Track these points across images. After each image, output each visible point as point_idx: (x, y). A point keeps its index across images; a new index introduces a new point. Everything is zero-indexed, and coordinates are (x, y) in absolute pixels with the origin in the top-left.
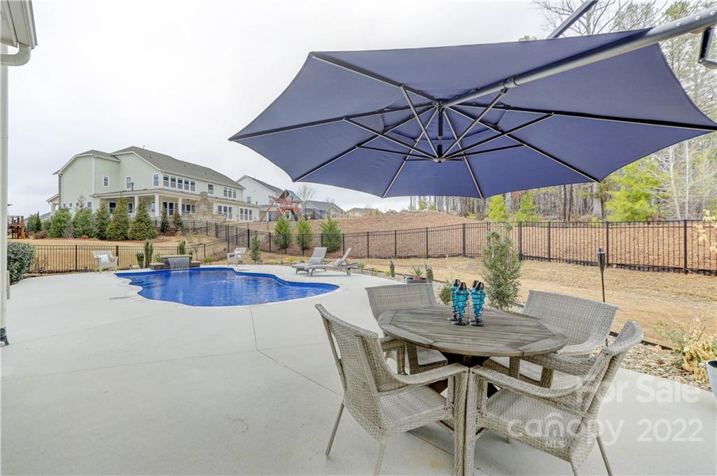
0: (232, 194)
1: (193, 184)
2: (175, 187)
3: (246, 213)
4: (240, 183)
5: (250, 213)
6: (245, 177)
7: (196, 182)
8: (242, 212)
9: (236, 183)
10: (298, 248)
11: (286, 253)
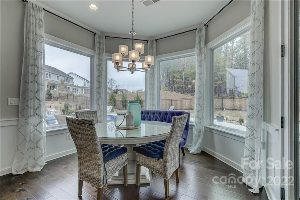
0: (68, 81)
1: (50, 75)
2: (47, 78)
3: (76, 90)
4: (70, 75)
5: (78, 90)
6: (71, 73)
7: (51, 74)
8: (74, 90)
9: (68, 75)
10: (121, 106)
11: (116, 109)
